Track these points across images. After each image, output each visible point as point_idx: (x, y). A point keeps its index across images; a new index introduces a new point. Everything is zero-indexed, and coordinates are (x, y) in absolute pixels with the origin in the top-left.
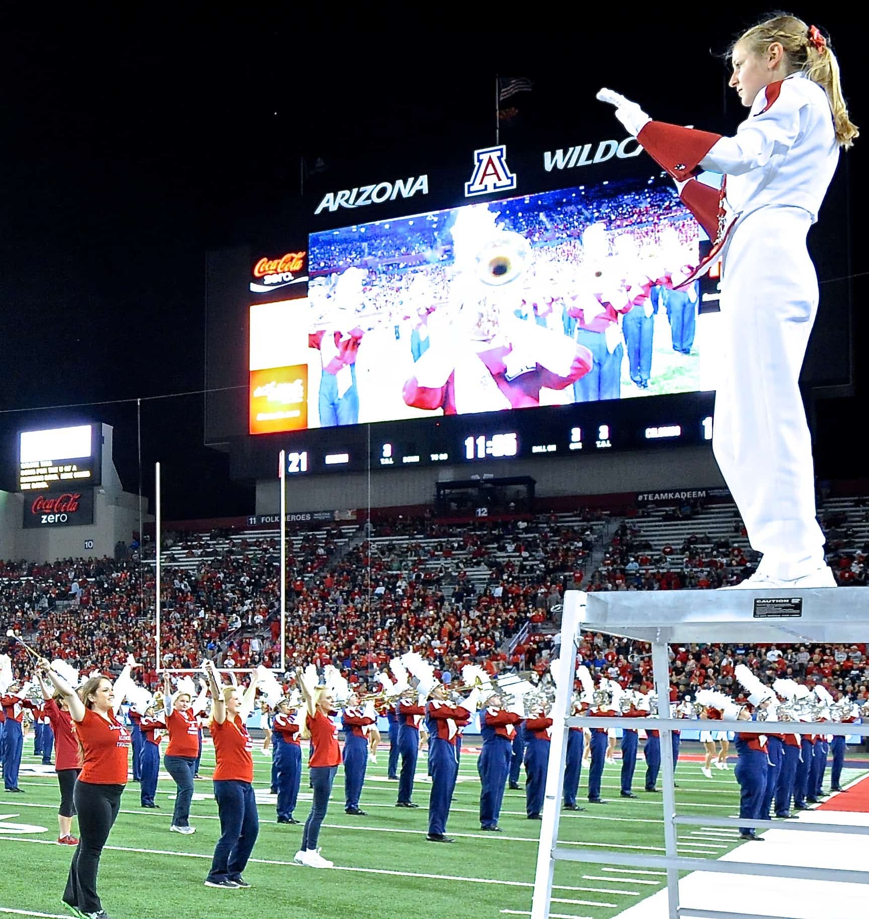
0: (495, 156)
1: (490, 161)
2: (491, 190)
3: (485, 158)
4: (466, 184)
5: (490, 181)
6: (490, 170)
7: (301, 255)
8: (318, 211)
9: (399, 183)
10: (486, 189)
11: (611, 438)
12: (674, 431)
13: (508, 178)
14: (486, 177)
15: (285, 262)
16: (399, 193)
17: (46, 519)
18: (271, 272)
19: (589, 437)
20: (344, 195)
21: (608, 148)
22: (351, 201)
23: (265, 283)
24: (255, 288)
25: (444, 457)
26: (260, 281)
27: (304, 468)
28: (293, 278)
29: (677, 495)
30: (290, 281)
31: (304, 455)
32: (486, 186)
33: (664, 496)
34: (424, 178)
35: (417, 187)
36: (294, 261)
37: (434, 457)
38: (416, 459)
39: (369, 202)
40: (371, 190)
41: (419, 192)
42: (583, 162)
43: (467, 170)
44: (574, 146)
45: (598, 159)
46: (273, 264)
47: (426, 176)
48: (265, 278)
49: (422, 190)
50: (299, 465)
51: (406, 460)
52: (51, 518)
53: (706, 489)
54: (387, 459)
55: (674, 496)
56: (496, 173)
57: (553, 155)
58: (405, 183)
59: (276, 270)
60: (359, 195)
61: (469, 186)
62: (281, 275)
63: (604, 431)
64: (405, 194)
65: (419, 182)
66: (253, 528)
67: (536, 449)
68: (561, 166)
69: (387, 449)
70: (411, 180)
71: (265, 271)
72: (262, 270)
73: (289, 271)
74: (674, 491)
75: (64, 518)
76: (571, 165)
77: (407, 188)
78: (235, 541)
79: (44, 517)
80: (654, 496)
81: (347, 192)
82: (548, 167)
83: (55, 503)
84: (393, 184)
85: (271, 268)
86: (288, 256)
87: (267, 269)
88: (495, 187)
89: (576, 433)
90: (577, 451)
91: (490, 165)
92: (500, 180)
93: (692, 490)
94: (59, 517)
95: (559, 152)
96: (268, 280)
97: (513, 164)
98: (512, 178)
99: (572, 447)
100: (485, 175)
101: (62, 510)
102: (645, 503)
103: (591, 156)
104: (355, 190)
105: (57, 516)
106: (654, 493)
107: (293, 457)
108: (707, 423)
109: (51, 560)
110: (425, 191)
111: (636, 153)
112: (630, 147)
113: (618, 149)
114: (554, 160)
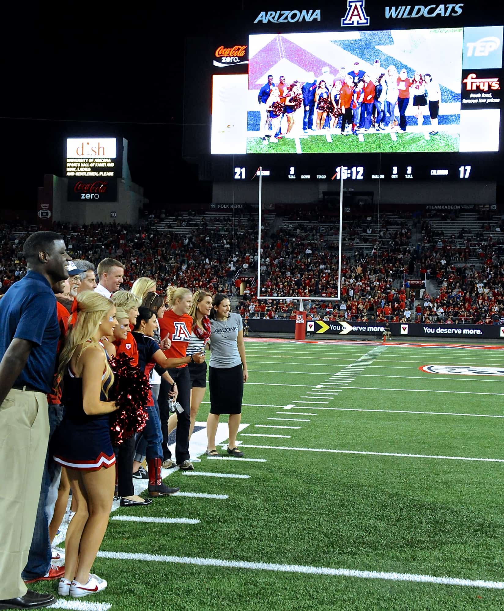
0: (358, 4)
1: (356, 7)
2: (355, 24)
3: (353, 4)
4: (342, 19)
5: (355, 19)
6: (356, 13)
7: (244, 47)
8: (256, 22)
9: (304, 12)
10: (353, 23)
11: (413, 174)
12: (445, 172)
13: (365, 19)
14: (353, 17)
15: (234, 50)
16: (304, 18)
17: (85, 196)
18: (226, 55)
19: (402, 172)
20: (271, 14)
21: (419, 10)
22: (276, 18)
23: (223, 61)
24: (216, 63)
25: (324, 177)
26: (219, 60)
27: (243, 177)
28: (239, 61)
29: (446, 207)
30: (238, 62)
31: (244, 170)
32: (353, 22)
33: (439, 207)
34: (318, 12)
35: (314, 16)
36: (240, 50)
37: (319, 177)
38: (308, 177)
39: (286, 21)
40: (288, 14)
41: (315, 19)
42: (405, 16)
43: (343, 10)
44: (402, 6)
46: (227, 51)
47: (319, 10)
48: (223, 58)
49: (317, 19)
50: (241, 175)
51: (303, 177)
52: (88, 196)
53: (460, 205)
54: (292, 176)
55: (444, 207)
56: (359, 15)
57: (390, 10)
59: (229, 54)
60: (281, 15)
61: (344, 20)
62: (232, 58)
63: (409, 170)
64: (307, 19)
65: (315, 14)
66: (213, 210)
67: (374, 177)
68: (394, 16)
69: (292, 170)
70: (311, 11)
71: (221, 54)
72: (220, 53)
73: (237, 56)
74: (444, 205)
75: (97, 196)
76: (399, 17)
77: (309, 16)
78: (206, 218)
79: (83, 195)
80: (434, 207)
81: (273, 13)
82: (387, 16)
83: (90, 186)
85: (226, 53)
86: (237, 47)
87: (223, 53)
88: (358, 23)
89: (395, 169)
90: (395, 179)
91: (356, 10)
92: (361, 19)
93: (453, 205)
94: (93, 196)
95: (394, 8)
96: (224, 60)
97: (369, 11)
98: (367, 19)
99: (393, 177)
100: (352, 15)
101: (96, 191)
102: (430, 210)
103: (410, 13)
104: (278, 12)
105: (92, 195)
106: (435, 205)
107: (237, 170)
108: (462, 169)
109: (88, 223)
110: (319, 19)
111: (434, 15)
112: (431, 11)
113: (424, 11)
114: (390, 13)
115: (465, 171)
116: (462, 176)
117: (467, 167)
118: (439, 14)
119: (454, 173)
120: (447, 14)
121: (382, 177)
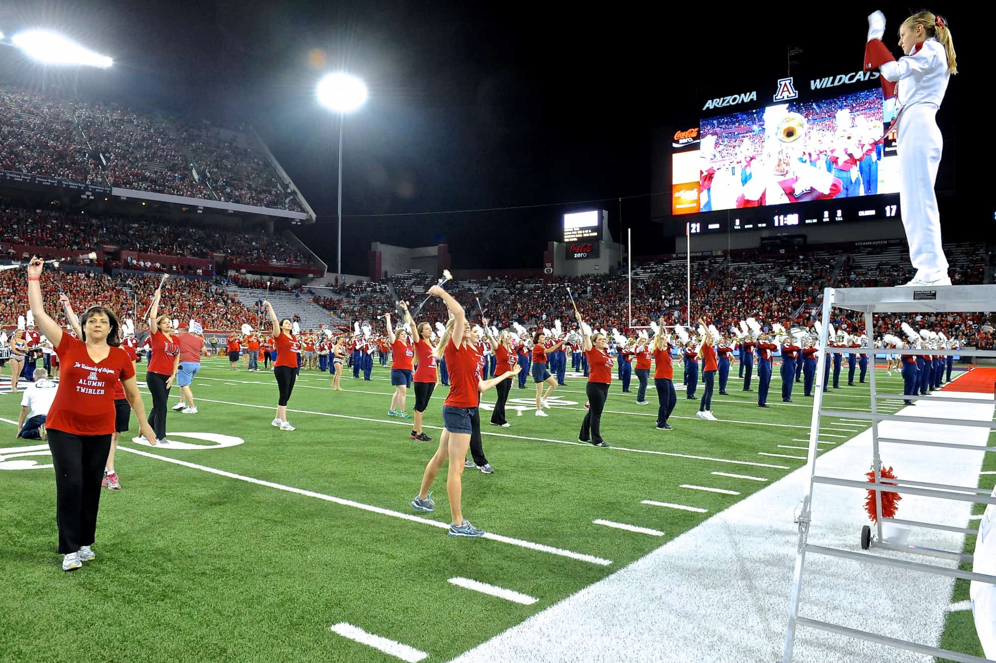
0: (787, 82)
1: (785, 85)
2: (786, 98)
3: (783, 83)
4: (774, 96)
5: (786, 94)
6: (786, 89)
7: (696, 129)
8: (705, 108)
9: (743, 95)
10: (783, 98)
11: (843, 216)
12: (872, 212)
13: (794, 93)
14: (783, 93)
15: (689, 133)
16: (743, 100)
17: (576, 256)
18: (682, 138)
19: (833, 215)
20: (716, 101)
21: (841, 79)
22: (720, 104)
23: (680, 143)
24: (675, 145)
25: (764, 225)
26: (677, 142)
27: (698, 231)
28: (692, 140)
29: (875, 243)
30: (691, 142)
31: (698, 225)
33: (867, 243)
34: (754, 93)
35: (751, 97)
36: (693, 132)
37: (760, 225)
38: (751, 226)
39: (728, 104)
40: (729, 99)
41: (752, 100)
42: (829, 85)
43: (774, 89)
44: (825, 77)
45: (836, 84)
46: (684, 134)
49: (753, 98)
50: (696, 229)
51: (746, 226)
52: (578, 255)
53: (888, 240)
54: (737, 227)
55: (872, 243)
56: (788, 90)
57: (815, 82)
58: (745, 95)
60: (724, 101)
61: (776, 97)
62: (687, 139)
63: (839, 213)
64: (745, 101)
65: (752, 95)
66: (675, 259)
67: (808, 221)
68: (819, 87)
69: (738, 222)
70: (748, 94)
71: (679, 137)
73: (691, 137)
74: (872, 241)
75: (584, 255)
76: (823, 87)
77: (746, 98)
78: (666, 266)
79: (575, 254)
81: (718, 100)
82: (813, 88)
83: (581, 247)
84: (740, 96)
85: (683, 136)
86: (690, 130)
88: (788, 97)
89: (826, 214)
90: (826, 222)
91: (785, 87)
92: (790, 94)
93: (881, 240)
94: (582, 255)
95: (818, 81)
96: (681, 141)
97: (796, 86)
98: (796, 93)
99: (824, 220)
100: (783, 91)
102: (858, 247)
103: (833, 82)
104: (722, 99)
106: (863, 242)
107: (693, 225)
108: (888, 208)
109: (579, 275)
110: (755, 99)
111: (854, 81)
112: (851, 78)
113: (845, 79)
114: (816, 85)
115: (891, 209)
116: (888, 214)
117: (892, 207)
118: (859, 80)
119: (881, 213)
120: (866, 78)
121: (815, 221)
